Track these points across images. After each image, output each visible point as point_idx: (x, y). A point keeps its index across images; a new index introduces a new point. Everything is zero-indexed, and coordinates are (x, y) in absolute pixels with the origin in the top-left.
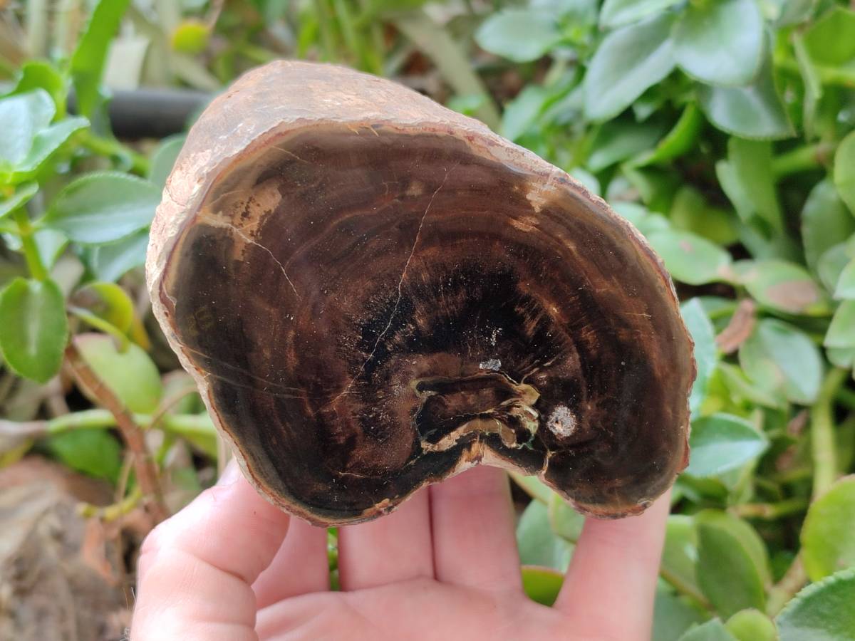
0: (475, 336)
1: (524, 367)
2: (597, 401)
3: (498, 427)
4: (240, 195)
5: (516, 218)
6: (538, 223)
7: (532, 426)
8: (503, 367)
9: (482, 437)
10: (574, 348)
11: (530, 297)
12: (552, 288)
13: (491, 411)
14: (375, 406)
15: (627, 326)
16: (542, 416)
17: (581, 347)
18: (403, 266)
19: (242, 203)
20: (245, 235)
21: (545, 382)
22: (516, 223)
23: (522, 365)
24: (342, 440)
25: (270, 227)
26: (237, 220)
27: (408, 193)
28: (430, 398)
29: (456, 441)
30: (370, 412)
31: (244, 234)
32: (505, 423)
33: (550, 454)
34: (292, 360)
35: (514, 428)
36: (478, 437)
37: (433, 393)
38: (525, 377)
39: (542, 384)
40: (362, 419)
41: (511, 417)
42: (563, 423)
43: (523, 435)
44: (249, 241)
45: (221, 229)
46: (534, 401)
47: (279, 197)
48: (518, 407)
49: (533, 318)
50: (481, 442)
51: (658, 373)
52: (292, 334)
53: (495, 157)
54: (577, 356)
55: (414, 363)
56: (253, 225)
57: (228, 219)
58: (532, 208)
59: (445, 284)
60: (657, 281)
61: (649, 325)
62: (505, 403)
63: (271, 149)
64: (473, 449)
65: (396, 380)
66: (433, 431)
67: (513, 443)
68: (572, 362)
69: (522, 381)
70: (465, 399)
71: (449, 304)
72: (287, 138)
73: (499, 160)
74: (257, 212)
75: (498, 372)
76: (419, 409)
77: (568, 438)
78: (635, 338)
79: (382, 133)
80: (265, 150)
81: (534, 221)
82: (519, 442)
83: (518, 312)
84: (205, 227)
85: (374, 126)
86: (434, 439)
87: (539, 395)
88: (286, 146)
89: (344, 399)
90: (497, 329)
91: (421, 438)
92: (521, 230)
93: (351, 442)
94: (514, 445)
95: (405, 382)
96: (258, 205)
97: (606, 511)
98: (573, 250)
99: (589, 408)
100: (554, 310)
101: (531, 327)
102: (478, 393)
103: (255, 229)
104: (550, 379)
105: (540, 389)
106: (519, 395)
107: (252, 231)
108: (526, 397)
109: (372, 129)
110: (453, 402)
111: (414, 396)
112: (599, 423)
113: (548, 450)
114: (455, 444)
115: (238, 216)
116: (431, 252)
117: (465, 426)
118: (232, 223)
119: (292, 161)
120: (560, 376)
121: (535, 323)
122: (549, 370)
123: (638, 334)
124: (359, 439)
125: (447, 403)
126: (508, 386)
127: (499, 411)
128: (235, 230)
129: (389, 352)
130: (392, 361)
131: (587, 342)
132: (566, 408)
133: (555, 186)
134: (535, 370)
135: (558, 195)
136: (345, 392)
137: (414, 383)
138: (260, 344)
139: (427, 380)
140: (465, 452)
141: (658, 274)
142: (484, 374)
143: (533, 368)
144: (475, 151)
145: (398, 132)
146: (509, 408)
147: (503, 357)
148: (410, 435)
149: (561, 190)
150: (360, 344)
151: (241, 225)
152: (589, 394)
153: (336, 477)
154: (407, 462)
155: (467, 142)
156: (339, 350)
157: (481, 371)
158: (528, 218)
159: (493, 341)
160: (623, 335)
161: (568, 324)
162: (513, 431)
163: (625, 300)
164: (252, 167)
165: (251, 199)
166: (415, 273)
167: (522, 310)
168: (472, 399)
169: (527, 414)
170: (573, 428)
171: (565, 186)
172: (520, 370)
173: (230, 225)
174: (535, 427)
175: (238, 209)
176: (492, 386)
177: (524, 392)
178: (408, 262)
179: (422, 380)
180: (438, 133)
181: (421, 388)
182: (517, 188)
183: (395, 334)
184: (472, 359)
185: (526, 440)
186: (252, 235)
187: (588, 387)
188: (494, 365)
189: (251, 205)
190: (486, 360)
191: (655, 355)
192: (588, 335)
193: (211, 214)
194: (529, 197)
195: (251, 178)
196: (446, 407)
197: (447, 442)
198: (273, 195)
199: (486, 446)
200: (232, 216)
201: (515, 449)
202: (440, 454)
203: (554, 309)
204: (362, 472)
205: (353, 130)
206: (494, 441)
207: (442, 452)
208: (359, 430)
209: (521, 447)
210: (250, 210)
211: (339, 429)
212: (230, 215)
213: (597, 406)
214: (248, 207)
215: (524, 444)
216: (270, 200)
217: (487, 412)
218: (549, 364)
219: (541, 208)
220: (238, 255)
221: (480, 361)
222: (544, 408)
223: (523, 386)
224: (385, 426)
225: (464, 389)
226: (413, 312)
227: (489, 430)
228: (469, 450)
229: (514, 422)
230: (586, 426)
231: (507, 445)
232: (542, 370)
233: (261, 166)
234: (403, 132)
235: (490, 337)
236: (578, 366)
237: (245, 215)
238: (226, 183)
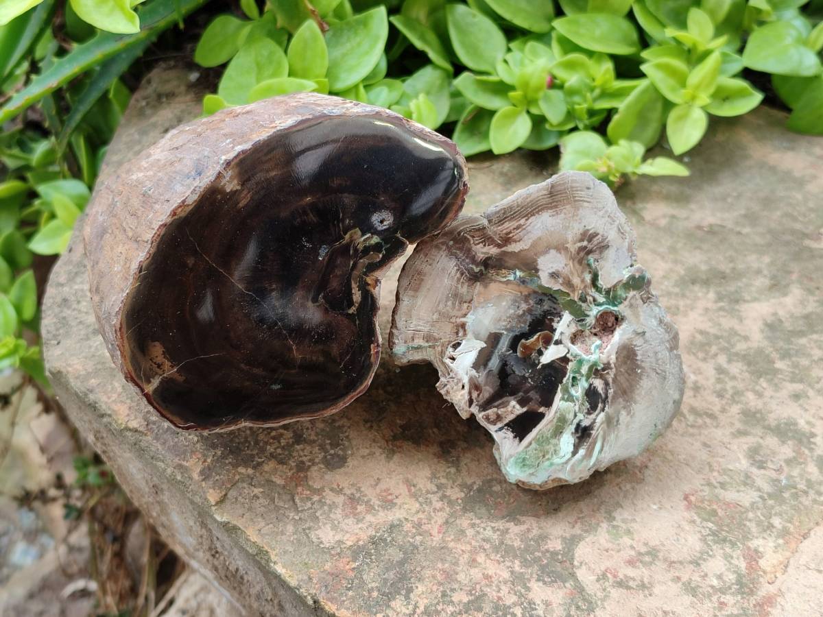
0: (300, 256)
1: (335, 231)
2: (381, 192)
3: (364, 261)
4: (145, 365)
5: (239, 203)
6: (248, 190)
7: (375, 239)
8: (328, 245)
9: (365, 274)
10: (340, 195)
11: (293, 212)
12: (294, 195)
13: (352, 263)
14: (311, 332)
15: (342, 155)
16: (372, 231)
17: (341, 190)
18: (234, 285)
19: (151, 365)
20: (170, 370)
21: (352, 222)
22: (241, 205)
23: (333, 232)
24: (321, 359)
25: (172, 355)
26: (160, 372)
27: (190, 265)
28: (324, 297)
29: (359, 291)
30: (314, 337)
32: (364, 256)
33: (399, 235)
34: (258, 371)
35: (370, 252)
36: (364, 276)
37: (322, 294)
38: (342, 233)
39: (352, 224)
40: (316, 342)
41: (362, 251)
42: (383, 219)
43: (377, 248)
44: (175, 369)
46: (360, 233)
47: (157, 344)
48: (358, 244)
49: (307, 214)
50: (367, 276)
52: (242, 365)
53: (192, 204)
54: (346, 195)
55: (297, 299)
56: (167, 364)
57: (157, 377)
58: (237, 190)
62: (351, 252)
63: (127, 337)
64: (369, 282)
65: (302, 314)
66: (345, 303)
68: (348, 199)
69: (344, 236)
70: (336, 276)
71: (272, 265)
72: (124, 326)
73: (196, 201)
74: (160, 359)
75: (330, 249)
76: (327, 306)
77: (395, 220)
79: (147, 269)
80: (126, 341)
81: (245, 192)
82: (380, 251)
83: (298, 223)
84: (155, 391)
85: (140, 272)
86: (351, 303)
87: (358, 229)
88: (129, 327)
89: (297, 349)
90: (303, 240)
91: (346, 312)
92: (247, 203)
93: (326, 354)
94: (381, 256)
95: (306, 309)
96: (157, 357)
97: (454, 212)
98: (277, 173)
99: (383, 199)
100: (309, 199)
101: (312, 218)
102: (336, 267)
103: (170, 364)
104: (351, 218)
105: (354, 227)
106: (351, 241)
107: (170, 366)
108: (355, 237)
109: (143, 273)
110: (334, 284)
111: (318, 306)
112: (395, 195)
113: (396, 235)
115: (158, 370)
117: (353, 282)
118: (161, 375)
119: (140, 328)
120: (353, 210)
121: (311, 214)
122: (346, 216)
123: (352, 149)
124: (326, 349)
125: (332, 288)
126: (343, 246)
127: (354, 258)
128: (165, 375)
129: (283, 312)
130: (290, 312)
131: (340, 185)
132: (375, 214)
133: (229, 170)
134: (341, 225)
135: (237, 171)
136: (294, 347)
137: (310, 304)
138: (239, 386)
139: (312, 294)
140: (368, 288)
142: (326, 258)
143: (339, 226)
144: (183, 214)
145: (150, 258)
146: (356, 250)
147: (322, 242)
148: (340, 318)
149: (233, 167)
150: (269, 328)
151: (164, 371)
152: (374, 195)
153: (342, 370)
154: (355, 325)
155: (176, 217)
156: (266, 342)
157: (324, 259)
158: (242, 195)
159: (308, 245)
160: (347, 160)
161: (322, 193)
162: (372, 253)
164: (132, 352)
165: (151, 360)
166: (242, 279)
167: (299, 220)
168: (338, 272)
169: (365, 240)
170: (390, 214)
171: (233, 163)
172: (335, 235)
173: (161, 377)
175: (154, 369)
176: (337, 256)
177: (351, 237)
178: (233, 281)
179: (310, 298)
180: (162, 234)
181: (315, 300)
182: (219, 196)
183: (274, 305)
184: (313, 262)
185: (382, 247)
186: (172, 367)
187: (369, 195)
188: (324, 250)
189: (154, 361)
190: (319, 254)
192: (336, 182)
193: (150, 385)
194: (228, 190)
195: (139, 355)
196: (334, 289)
197: (357, 296)
198: (155, 346)
199: (372, 274)
200: (157, 374)
201: (383, 256)
202: (361, 304)
204: (347, 354)
205: (136, 285)
206: (374, 267)
207: (361, 302)
208: (321, 347)
209: (384, 252)
210: (157, 363)
211: (314, 358)
212: (155, 375)
213: (384, 193)
214: (155, 363)
215: (383, 249)
216: (157, 350)
217: (351, 265)
218: (341, 215)
219: (239, 185)
220: (181, 379)
221: (317, 258)
222: (367, 228)
223: (347, 237)
224: (327, 331)
225: (329, 274)
226: (266, 289)
227: (363, 268)
228: (369, 285)
229: (367, 250)
230: (393, 205)
231: (378, 260)
232: (343, 221)
233: (134, 347)
234: (152, 255)
235: (305, 246)
236: (352, 196)
237: (159, 366)
238: (135, 370)
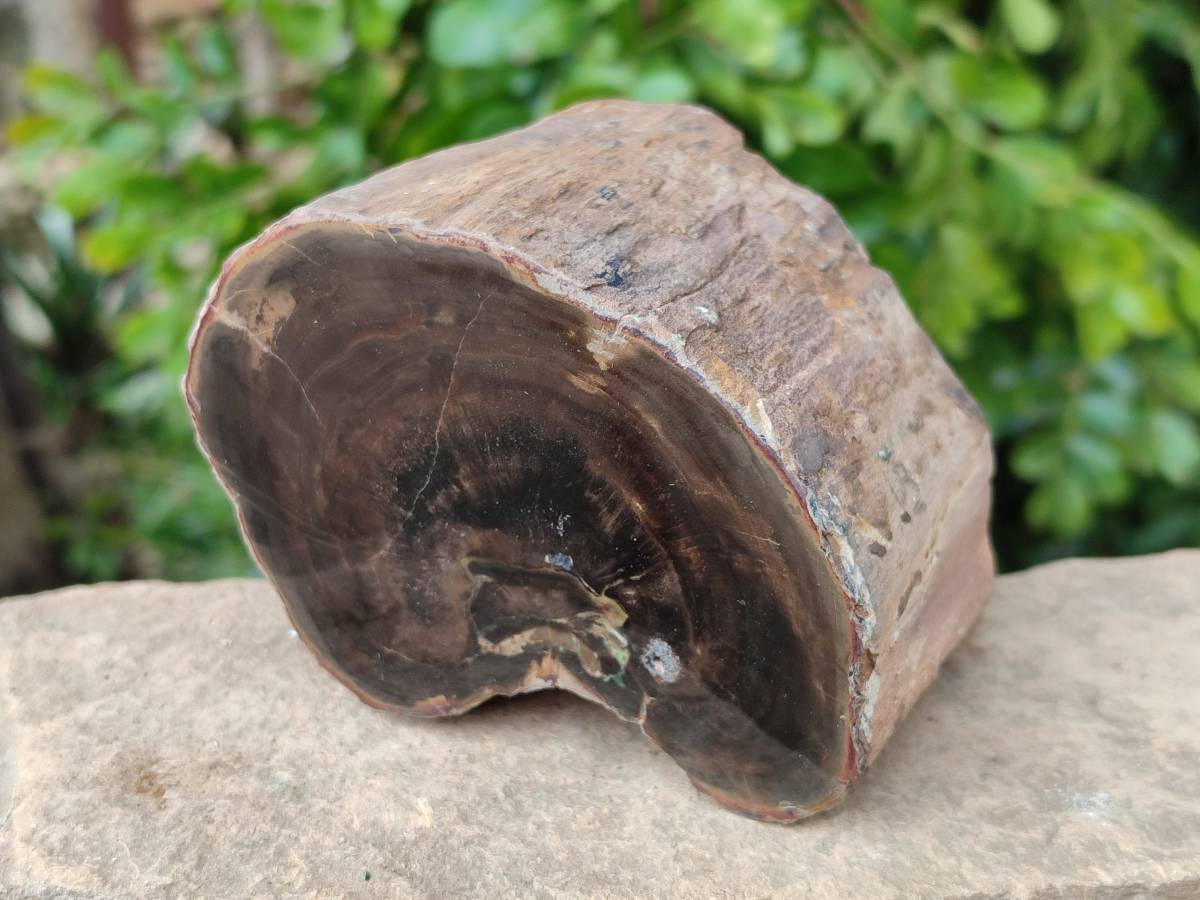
0: (536, 518)
1: (604, 574)
2: (709, 645)
3: (576, 645)
4: (253, 293)
5: (576, 375)
6: (605, 385)
7: (622, 656)
8: (575, 566)
9: (555, 653)
10: (671, 565)
11: (604, 482)
12: (633, 476)
13: (563, 621)
14: (419, 577)
15: (744, 550)
16: (634, 646)
17: (681, 566)
18: (438, 409)
19: (256, 304)
20: (261, 342)
21: (634, 602)
22: (574, 380)
23: (601, 571)
24: (384, 609)
25: (286, 337)
26: (252, 323)
27: (437, 319)
28: (486, 585)
29: (523, 648)
30: (414, 584)
31: (259, 339)
32: (584, 642)
33: (647, 700)
34: (321, 499)
35: (596, 651)
36: (550, 650)
37: (489, 580)
38: (607, 587)
39: (629, 602)
40: (406, 590)
41: (591, 636)
42: (664, 664)
43: (609, 664)
44: (266, 349)
45: (236, 332)
46: (621, 622)
47: (292, 302)
48: (600, 625)
49: (611, 510)
50: (553, 657)
51: (798, 630)
52: (318, 468)
53: (541, 288)
54: (676, 577)
55: (463, 535)
56: (268, 331)
57: (242, 320)
58: (594, 362)
59: (493, 443)
60: (786, 497)
61: (778, 556)
62: (582, 615)
63: (282, 245)
64: (544, 664)
65: (442, 551)
66: (492, 628)
67: (596, 670)
68: (670, 583)
69: (603, 593)
70: (529, 597)
71: (507, 467)
72: (297, 234)
73: (547, 292)
74: (271, 317)
75: (570, 572)
76: (474, 595)
77: (671, 685)
78: (758, 570)
79: (402, 242)
80: (276, 244)
81: (599, 380)
82: (606, 671)
83: (590, 499)
84: (221, 326)
85: (392, 230)
86: (496, 637)
87: (626, 616)
88: (297, 242)
89: (382, 560)
90: (564, 516)
91: (478, 632)
92: (583, 391)
93: (395, 614)
94: (598, 674)
95: (454, 557)
96: (272, 309)
97: (733, 802)
98: (658, 430)
99: (699, 651)
100: (638, 506)
101: (610, 523)
102: (545, 594)
103: (271, 336)
104: (640, 598)
105: (627, 609)
106: (599, 610)
107: (268, 340)
108: (610, 615)
109: (390, 234)
110: (515, 598)
111: (466, 577)
112: (714, 675)
113: (645, 694)
114: (521, 651)
115: (253, 319)
116: (471, 398)
117: (531, 632)
118: (248, 326)
119: (303, 262)
120: (655, 599)
121: (614, 518)
122: (638, 587)
123: (761, 566)
124: (405, 613)
125: (507, 596)
126: (586, 596)
127: (575, 624)
128: (251, 334)
129: (430, 515)
130: (436, 527)
131: (689, 560)
132: (666, 644)
133: (626, 338)
134: (620, 581)
135: (631, 353)
136: (383, 552)
137: (465, 561)
139: (481, 561)
140: (534, 664)
141: (787, 487)
142: (552, 570)
143: (616, 579)
144: (516, 276)
145: (419, 241)
146: (589, 622)
147: (574, 553)
148: (463, 624)
149: (634, 344)
150: (396, 498)
151: (256, 329)
152: (698, 634)
153: (382, 652)
154: (463, 658)
155: (506, 264)
156: (372, 499)
157: (548, 565)
158: (591, 376)
159: (561, 528)
160: (739, 563)
161: (660, 530)
162: (596, 655)
163: (738, 513)
164: (263, 263)
165: (264, 301)
166: (454, 422)
167: (595, 498)
168: (538, 599)
169: (612, 637)
170: (677, 673)
171: (641, 341)
172: (600, 576)
173: (245, 328)
174: (624, 658)
175: (253, 311)
176: (562, 589)
177: (607, 608)
178: (444, 406)
179: (474, 559)
180: (468, 248)
181: (474, 569)
182: (573, 333)
183: (437, 494)
184: (536, 547)
185: (614, 672)
186: (268, 342)
187: (695, 624)
188: (564, 561)
189: (264, 307)
190: (553, 553)
191: (790, 603)
192: (689, 551)
193: (227, 313)
194: (590, 347)
195: (261, 278)
196: (506, 601)
197: (512, 646)
198: (287, 299)
199: (560, 664)
200: (247, 318)
201: (599, 679)
202: (500, 659)
203: (638, 504)
204: (410, 655)
205: (368, 232)
206: (571, 662)
207: (505, 657)
208: (403, 602)
209: (607, 679)
210: (265, 314)
211: (379, 595)
212: (245, 317)
213: (710, 651)
214: (261, 310)
215: (612, 676)
216: (283, 306)
217: (559, 621)
218: (637, 577)
219: (608, 364)
220: (255, 364)
221: (545, 552)
223: (604, 600)
224: (433, 606)
225: (527, 583)
226: (456, 470)
227: (564, 645)
228: (540, 664)
229: (595, 643)
230: (696, 676)
231: (589, 670)
232: (629, 583)
233: (272, 263)
234: (426, 242)
235: (556, 524)
236: (679, 590)
237: (260, 318)
238: (239, 279)
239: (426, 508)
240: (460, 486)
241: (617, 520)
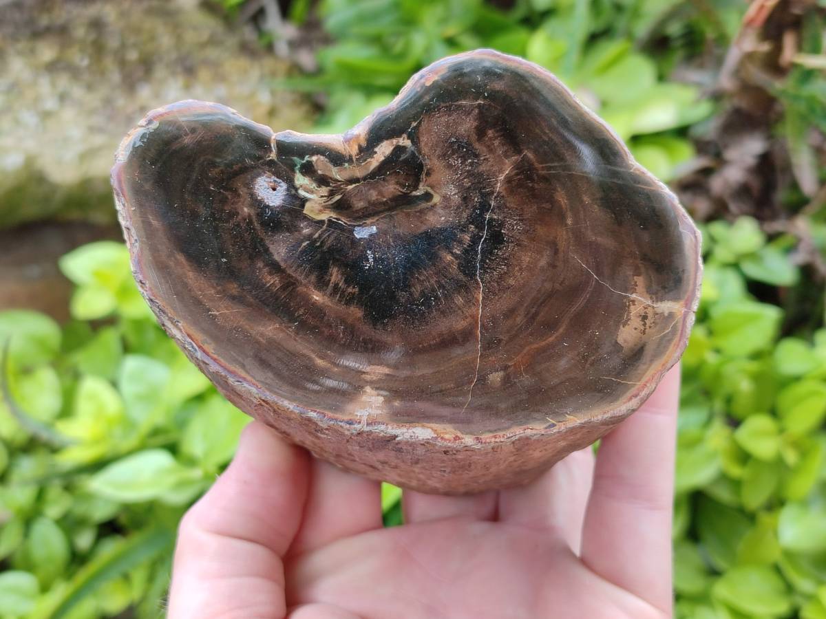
0: (390, 256)
1: (329, 236)
2: (240, 217)
3: (336, 173)
4: (654, 336)
5: (388, 375)
6: (363, 376)
7: (301, 180)
8: (351, 232)
9: (350, 160)
10: (283, 264)
11: (346, 304)
12: (326, 318)
13: (350, 187)
14: (468, 171)
15: (233, 298)
16: (293, 192)
17: (275, 268)
18: (484, 306)
19: (650, 327)
20: (640, 300)
21: (302, 225)
22: (385, 370)
23: (332, 238)
24: (490, 133)
25: (619, 312)
26: (650, 312)
27: (501, 374)
28: (416, 188)
29: (376, 153)
30: (471, 164)
32: (331, 178)
33: (273, 156)
34: (562, 198)
35: (320, 175)
36: (354, 160)
37: (414, 193)
38: (325, 227)
39: (305, 223)
40: (477, 156)
41: (327, 184)
42: (268, 190)
43: (308, 170)
44: (634, 296)
45: (662, 300)
46: (308, 205)
47: (620, 340)
48: (322, 196)
49: (336, 285)
50: (350, 156)
51: (181, 258)
52: (569, 222)
53: (428, 428)
54: (276, 257)
55: (443, 218)
56: (635, 310)
57: (659, 311)
58: (373, 389)
59: (437, 298)
60: (214, 349)
61: (208, 304)
62: (338, 197)
63: (639, 380)
64: (357, 147)
65: (456, 199)
66: (403, 157)
67: (317, 160)
68: (280, 249)
69: (326, 222)
70: (381, 193)
71: (426, 280)
72: (629, 394)
73: (423, 426)
74: (635, 322)
75: (355, 226)
76: (423, 176)
77: (259, 175)
78: (219, 288)
80: (644, 379)
81: (368, 377)
82: (310, 163)
83: (354, 287)
84: (676, 299)
85: (553, 425)
86: (399, 150)
87: (304, 212)
88: (627, 387)
89: (501, 171)
90: (369, 267)
91: (413, 148)
92: (378, 365)
93: (481, 132)
94: (314, 158)
95: (446, 198)
96: (636, 329)
98: (317, 359)
99: (246, 209)
100: (317, 297)
101: (335, 275)
102: (369, 202)
103: (632, 307)
104: (298, 230)
105: (305, 218)
106: (326, 207)
107: (634, 305)
108: (317, 207)
109: (554, 422)
110: (391, 188)
111: (432, 187)
112: (229, 197)
113: (276, 160)
114: (376, 150)
115: (650, 315)
116: (460, 324)
117: (372, 168)
118: (653, 307)
119: (618, 375)
120: (288, 234)
121: (332, 281)
122: (302, 238)
123: (218, 293)
124: (474, 137)
125: (397, 187)
126: (339, 214)
127: (342, 189)
128: (649, 302)
129: (472, 223)
130: (465, 215)
131: (270, 273)
132: (271, 204)
133: (357, 415)
134: (316, 235)
135: (351, 407)
136: (502, 177)
137: (437, 199)
138: (596, 206)
139: (424, 205)
140: (364, 144)
141: (215, 356)
142: (369, 221)
143: (320, 237)
144: (449, 428)
145: (529, 426)
146: (331, 194)
147: (354, 242)
148: (425, 150)
149: (350, 414)
150: (502, 225)
151: (645, 308)
152: (251, 222)
153: (485, 98)
154: (419, 124)
155: (459, 434)
156: (520, 215)
157: (372, 224)
158: (375, 378)
159: (370, 257)
160: (234, 288)
161: (297, 287)
162: (320, 172)
163: (244, 323)
164: (652, 361)
165: (644, 332)
166: (470, 302)
167: (350, 290)
168: (373, 195)
169: (312, 192)
170: (256, 187)
171: (346, 418)
172: (333, 232)
173: (655, 305)
174: (298, 180)
175: (652, 321)
176: (357, 211)
177: (321, 211)
178: (481, 310)
179: (430, 204)
180: (491, 435)
181: (427, 197)
182: (396, 404)
183: (470, 241)
184: (386, 233)
185: (303, 165)
186: (633, 301)
187: (254, 229)
188: (362, 233)
189: (642, 328)
190: (372, 236)
191: (191, 274)
192: (272, 281)
193: (674, 311)
194: (381, 399)
195: (649, 350)
196: (397, 183)
197: (384, 150)
198: (625, 341)
199: (344, 153)
201: (313, 154)
202: (389, 138)
203: (317, 298)
204: (460, 106)
205: (572, 417)
206: (337, 159)
207: (387, 139)
208: (477, 146)
209: (307, 158)
210: (642, 323)
211: (496, 143)
212: (657, 314)
213: (238, 214)
214: (645, 324)
215: (304, 161)
216: (627, 335)
217: (354, 185)
218: (304, 244)
219: (365, 392)
220: (640, 281)
221: (377, 233)
222: (296, 203)
223: (324, 217)
224: (453, 154)
225: (385, 203)
226: (460, 265)
227: (345, 168)
228: (360, 147)
229: (323, 181)
230: (243, 191)
231: (322, 158)
232: (309, 237)
233: (645, 364)
234: (525, 427)
235: (374, 258)
236: (272, 248)
237: (644, 318)
238: (670, 341)
239: (476, 227)
240: (453, 254)
241: (330, 281)
